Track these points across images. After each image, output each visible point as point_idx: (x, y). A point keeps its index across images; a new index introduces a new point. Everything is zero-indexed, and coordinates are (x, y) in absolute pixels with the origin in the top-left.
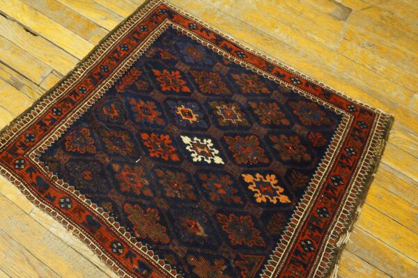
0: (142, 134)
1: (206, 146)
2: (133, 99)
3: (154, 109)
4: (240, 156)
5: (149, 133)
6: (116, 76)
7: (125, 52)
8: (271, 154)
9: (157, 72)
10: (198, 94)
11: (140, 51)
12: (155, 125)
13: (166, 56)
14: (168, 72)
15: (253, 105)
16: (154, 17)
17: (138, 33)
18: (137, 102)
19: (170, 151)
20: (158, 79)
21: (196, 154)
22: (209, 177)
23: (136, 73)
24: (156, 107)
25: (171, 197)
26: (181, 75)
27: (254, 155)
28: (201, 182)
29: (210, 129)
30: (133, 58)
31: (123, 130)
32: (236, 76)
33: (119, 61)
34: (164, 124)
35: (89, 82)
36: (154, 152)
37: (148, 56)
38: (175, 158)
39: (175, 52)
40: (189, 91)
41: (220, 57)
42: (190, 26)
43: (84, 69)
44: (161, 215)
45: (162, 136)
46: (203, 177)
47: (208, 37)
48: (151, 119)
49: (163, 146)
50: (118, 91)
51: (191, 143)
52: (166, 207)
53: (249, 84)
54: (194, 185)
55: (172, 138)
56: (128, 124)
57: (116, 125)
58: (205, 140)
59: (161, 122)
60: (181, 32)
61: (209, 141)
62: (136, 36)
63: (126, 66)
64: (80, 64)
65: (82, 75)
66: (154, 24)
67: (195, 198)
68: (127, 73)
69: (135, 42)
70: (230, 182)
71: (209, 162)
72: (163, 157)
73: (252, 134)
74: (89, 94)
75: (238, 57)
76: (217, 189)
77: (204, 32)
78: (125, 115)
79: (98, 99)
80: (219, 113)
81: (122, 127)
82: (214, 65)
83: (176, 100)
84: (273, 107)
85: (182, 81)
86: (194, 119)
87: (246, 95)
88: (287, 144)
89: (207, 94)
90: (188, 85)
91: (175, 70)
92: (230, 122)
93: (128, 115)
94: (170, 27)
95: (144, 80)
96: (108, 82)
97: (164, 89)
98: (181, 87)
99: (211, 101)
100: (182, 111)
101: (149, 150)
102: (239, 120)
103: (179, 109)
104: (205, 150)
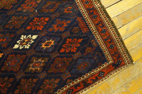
0: (48, 18)
1: (27, 44)
2: (70, 22)
3: (59, 30)
4: (13, 58)
5: (47, 22)
6: (88, 20)
7: (100, 31)
8: (4, 74)
9: (80, 40)
10: (56, 55)
11: (98, 39)
12: (50, 26)
13: (88, 50)
14: (77, 46)
15: (35, 80)
16: (117, 56)
17: (110, 42)
18: (67, 24)
19: (33, 27)
20: (76, 39)
21: (25, 38)
22: (11, 38)
23: (85, 30)
24: (60, 31)
25: (12, 18)
26: (73, 52)
27: (9, 65)
28: (11, 33)
29: (34, 50)
30: (95, 33)
31: (56, 11)
32: (57, 81)
33: (96, 25)
34: (49, 31)
35: (90, 7)
36: (37, 20)
37: (93, 41)
38: (28, 28)
39: (89, 56)
40: (60, 51)
41: (74, 79)
42: (102, 72)
43: (99, 7)
44: (7, 10)
45: (43, 27)
46: (12, 36)
47: (90, 79)
48: (55, 26)
49: (37, 25)
50: (78, 18)
51: (32, 39)
52: (9, 13)
53: (49, 85)
54: (11, 29)
55: (39, 31)
56: (58, 15)
57: (60, 9)
58: (29, 45)
59: (50, 30)
60: (101, 65)
61: (28, 47)
62: (109, 40)
63: (92, 27)
64: (103, 7)
65: (96, 6)
66: (113, 53)
67: (5, 27)
68: (87, 26)
69: (105, 38)
70: (3, 46)
71: (18, 42)
72: (32, 23)
73: (19, 70)
74: (83, 4)
75: (68, 89)
76: (3, 39)
77: (95, 79)
78: (63, 15)
79: (78, 7)
80: (40, 60)
81: (57, 12)
82: (70, 73)
83: (58, 42)
84: (29, 90)
85: (68, 51)
86: (43, 46)
87: (43, 80)
88: (4, 85)
89: (54, 59)
90: (65, 53)
91: (77, 51)
92: (32, 63)
93: (63, 16)
94: (107, 61)
95: (78, 32)
96: (86, 16)
97: (68, 39)
98: (65, 48)
99: (49, 60)
100: (51, 42)
101: (39, 18)
102: (31, 68)
103: (53, 42)
104: (24, 43)
